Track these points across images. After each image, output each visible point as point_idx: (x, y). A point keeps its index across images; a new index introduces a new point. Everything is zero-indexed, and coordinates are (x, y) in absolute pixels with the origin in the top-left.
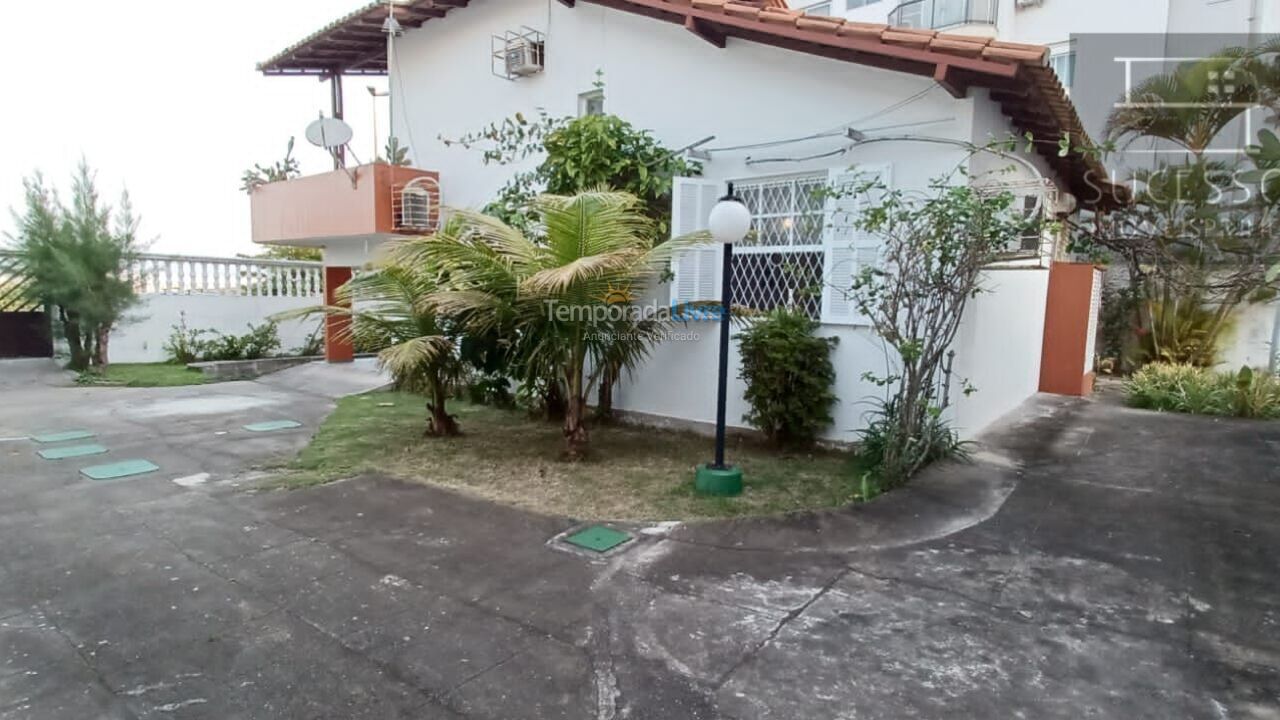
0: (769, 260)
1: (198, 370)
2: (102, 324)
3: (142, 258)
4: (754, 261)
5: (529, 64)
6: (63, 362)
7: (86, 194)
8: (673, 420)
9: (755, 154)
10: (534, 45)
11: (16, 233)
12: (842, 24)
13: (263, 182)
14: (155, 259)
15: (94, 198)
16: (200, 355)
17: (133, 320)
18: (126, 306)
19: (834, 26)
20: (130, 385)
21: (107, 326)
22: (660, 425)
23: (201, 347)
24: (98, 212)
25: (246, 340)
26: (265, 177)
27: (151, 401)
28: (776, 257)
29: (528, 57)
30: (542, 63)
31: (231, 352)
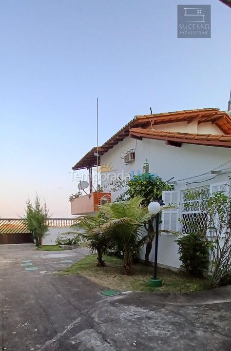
0: (193, 216)
1: (61, 247)
2: (41, 236)
3: (48, 219)
4: (188, 216)
5: (130, 160)
6: (35, 245)
7: (38, 205)
8: (165, 265)
9: (189, 181)
10: (131, 153)
11: (26, 215)
12: (209, 136)
13: (74, 199)
14: (51, 219)
15: (39, 206)
16: (63, 243)
17: (47, 235)
18: (46, 231)
19: (205, 137)
20: (46, 250)
21: (42, 236)
22: (162, 267)
23: (63, 241)
24: (40, 209)
25: (73, 239)
26: (74, 197)
27: (48, 254)
28: (195, 215)
29: (130, 157)
30: (134, 158)
31: (70, 243)
